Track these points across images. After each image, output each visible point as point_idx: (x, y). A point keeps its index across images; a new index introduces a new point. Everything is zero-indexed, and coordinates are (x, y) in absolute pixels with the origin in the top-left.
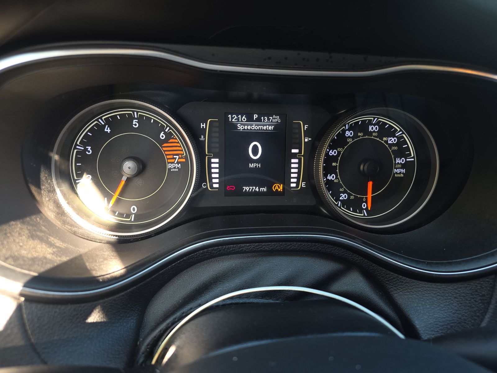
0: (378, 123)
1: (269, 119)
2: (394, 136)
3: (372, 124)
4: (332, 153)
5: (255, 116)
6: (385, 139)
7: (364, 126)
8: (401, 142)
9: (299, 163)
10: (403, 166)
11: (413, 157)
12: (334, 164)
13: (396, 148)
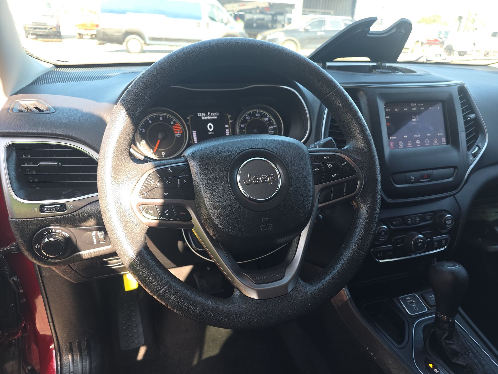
0: (259, 113)
1: (214, 114)
2: (266, 117)
3: (256, 113)
4: (242, 126)
5: (209, 113)
6: (263, 119)
7: (254, 113)
8: (270, 120)
9: (229, 131)
10: (272, 130)
11: (276, 125)
12: (244, 130)
13: (268, 122)
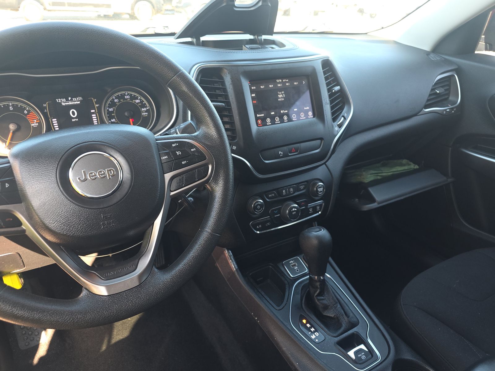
0: (128, 94)
1: (77, 99)
2: (138, 99)
3: (126, 95)
4: (111, 110)
5: (70, 98)
6: (134, 101)
7: (123, 96)
8: (142, 102)
9: (96, 116)
10: (146, 112)
11: (149, 107)
12: (113, 114)
13: (140, 104)
